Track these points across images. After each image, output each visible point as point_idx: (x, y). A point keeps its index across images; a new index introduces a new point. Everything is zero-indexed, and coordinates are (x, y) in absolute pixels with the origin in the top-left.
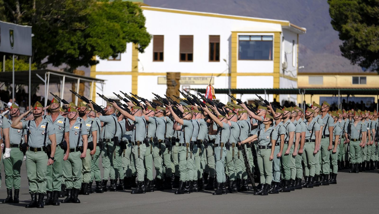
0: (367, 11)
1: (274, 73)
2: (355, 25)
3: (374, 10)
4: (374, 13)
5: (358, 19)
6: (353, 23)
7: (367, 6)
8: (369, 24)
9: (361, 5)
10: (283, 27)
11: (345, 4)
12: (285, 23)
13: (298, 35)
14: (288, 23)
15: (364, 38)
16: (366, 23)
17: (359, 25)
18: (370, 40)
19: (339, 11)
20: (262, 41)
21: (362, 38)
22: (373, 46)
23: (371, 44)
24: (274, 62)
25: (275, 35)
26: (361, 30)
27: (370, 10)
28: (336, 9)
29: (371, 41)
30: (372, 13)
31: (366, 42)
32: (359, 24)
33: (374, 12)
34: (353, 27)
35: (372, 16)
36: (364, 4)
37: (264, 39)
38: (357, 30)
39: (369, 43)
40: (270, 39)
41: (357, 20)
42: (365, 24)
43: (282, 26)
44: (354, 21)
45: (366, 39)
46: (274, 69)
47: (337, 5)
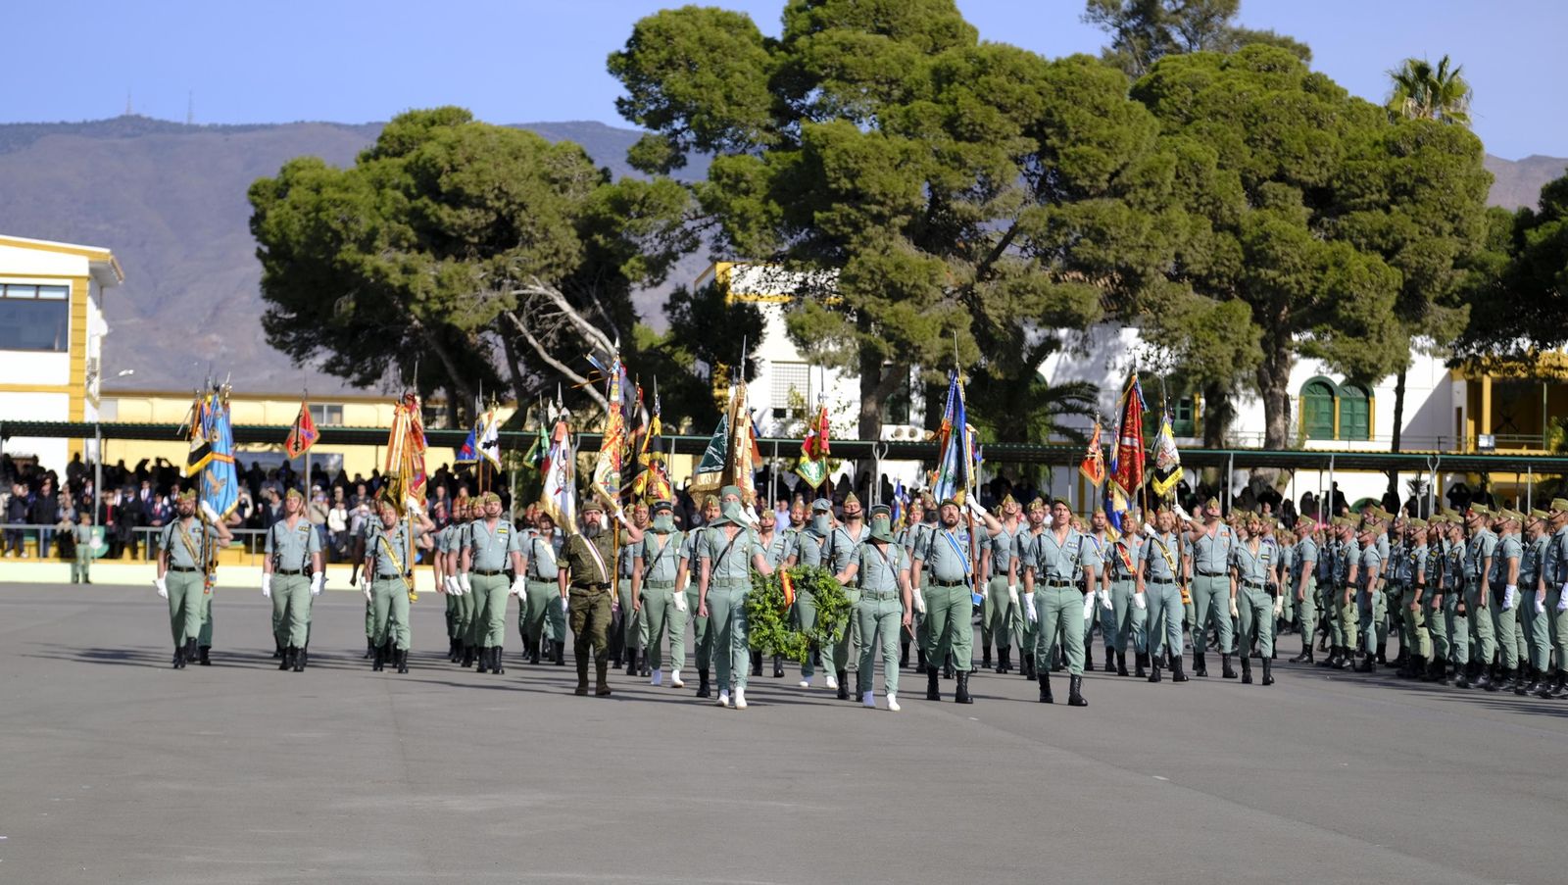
0: (440, 219)
1: (71, 385)
2: (401, 257)
3: (459, 217)
4: (460, 225)
5: (408, 240)
6: (394, 250)
7: (439, 204)
8: (440, 256)
9: (419, 203)
10: (94, 266)
11: (335, 200)
12: (100, 253)
13: (102, 288)
14: (107, 255)
15: (435, 291)
16: (432, 251)
17: (414, 258)
18: (453, 297)
19: (317, 219)
20: (37, 299)
21: (427, 293)
22: (461, 313)
23: (455, 308)
24: (72, 358)
25: (74, 285)
26: (420, 269)
27: (449, 216)
28: (306, 214)
29: (455, 300)
30: (453, 224)
31: (442, 302)
32: (414, 252)
33: (459, 222)
34: (394, 260)
35: (453, 234)
36: (425, 199)
37: (43, 295)
38: (406, 270)
39: (450, 305)
40: (61, 295)
41: (405, 244)
42: (428, 255)
43: (90, 262)
44: (395, 243)
45: (444, 293)
46: (71, 376)
47: (307, 203)
